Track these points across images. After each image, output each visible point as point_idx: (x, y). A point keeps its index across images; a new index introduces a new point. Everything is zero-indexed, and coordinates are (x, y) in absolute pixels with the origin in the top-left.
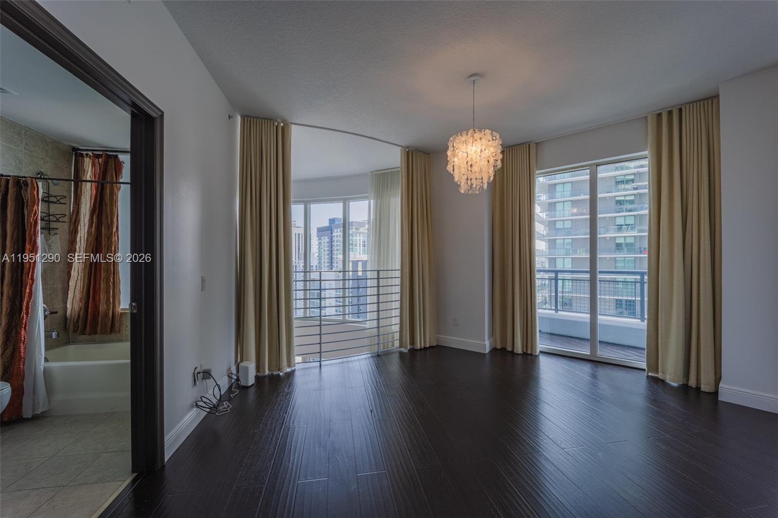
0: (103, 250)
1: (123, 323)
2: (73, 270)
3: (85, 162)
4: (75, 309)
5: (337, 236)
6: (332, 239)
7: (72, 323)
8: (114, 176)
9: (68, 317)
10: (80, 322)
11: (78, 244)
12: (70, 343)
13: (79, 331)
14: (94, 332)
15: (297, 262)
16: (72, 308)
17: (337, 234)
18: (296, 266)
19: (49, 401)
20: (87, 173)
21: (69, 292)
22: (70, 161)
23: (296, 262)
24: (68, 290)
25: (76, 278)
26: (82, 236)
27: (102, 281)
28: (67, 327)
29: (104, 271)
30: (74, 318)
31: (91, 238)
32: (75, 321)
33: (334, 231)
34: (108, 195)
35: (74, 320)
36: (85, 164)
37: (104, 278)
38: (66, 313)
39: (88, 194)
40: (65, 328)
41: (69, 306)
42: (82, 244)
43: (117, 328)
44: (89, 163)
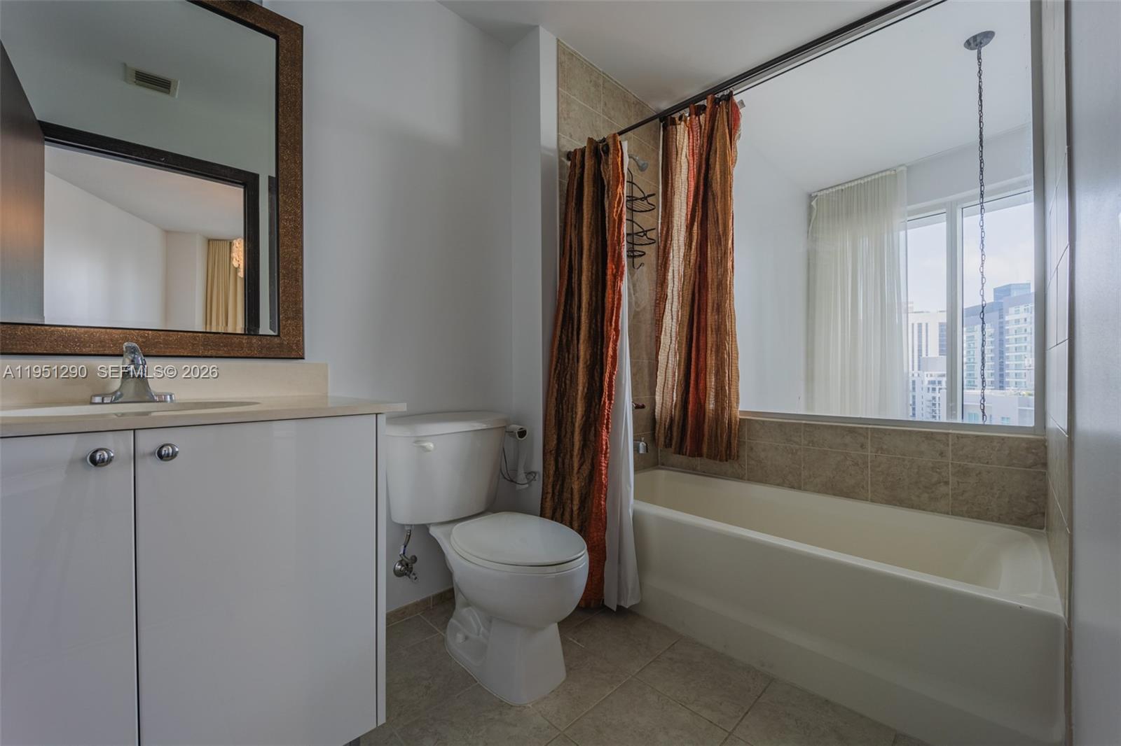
0: (710, 290)
1: (745, 442)
2: (663, 333)
3: (678, 134)
4: (666, 404)
5: (1017, 321)
6: (1002, 328)
7: (662, 431)
8: (728, 139)
9: (656, 417)
10: (675, 429)
11: (670, 285)
12: (658, 465)
13: (673, 447)
14: (697, 452)
15: (916, 375)
16: (663, 403)
17: (1017, 317)
18: (914, 382)
19: (641, 584)
20: (682, 151)
21: (658, 373)
22: (656, 139)
23: (913, 375)
24: (657, 370)
25: (668, 347)
26: (676, 269)
27: (709, 352)
28: (657, 438)
29: (712, 331)
30: (666, 421)
31: (689, 270)
32: (667, 427)
33: (1008, 312)
34: (719, 176)
35: (665, 424)
36: (678, 138)
37: (712, 344)
38: (654, 412)
39: (683, 189)
40: (653, 439)
41: (658, 398)
42: (676, 283)
43: (734, 451)
44: (684, 132)
